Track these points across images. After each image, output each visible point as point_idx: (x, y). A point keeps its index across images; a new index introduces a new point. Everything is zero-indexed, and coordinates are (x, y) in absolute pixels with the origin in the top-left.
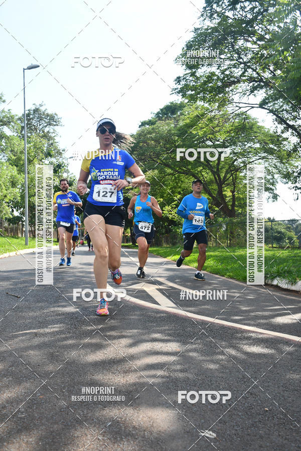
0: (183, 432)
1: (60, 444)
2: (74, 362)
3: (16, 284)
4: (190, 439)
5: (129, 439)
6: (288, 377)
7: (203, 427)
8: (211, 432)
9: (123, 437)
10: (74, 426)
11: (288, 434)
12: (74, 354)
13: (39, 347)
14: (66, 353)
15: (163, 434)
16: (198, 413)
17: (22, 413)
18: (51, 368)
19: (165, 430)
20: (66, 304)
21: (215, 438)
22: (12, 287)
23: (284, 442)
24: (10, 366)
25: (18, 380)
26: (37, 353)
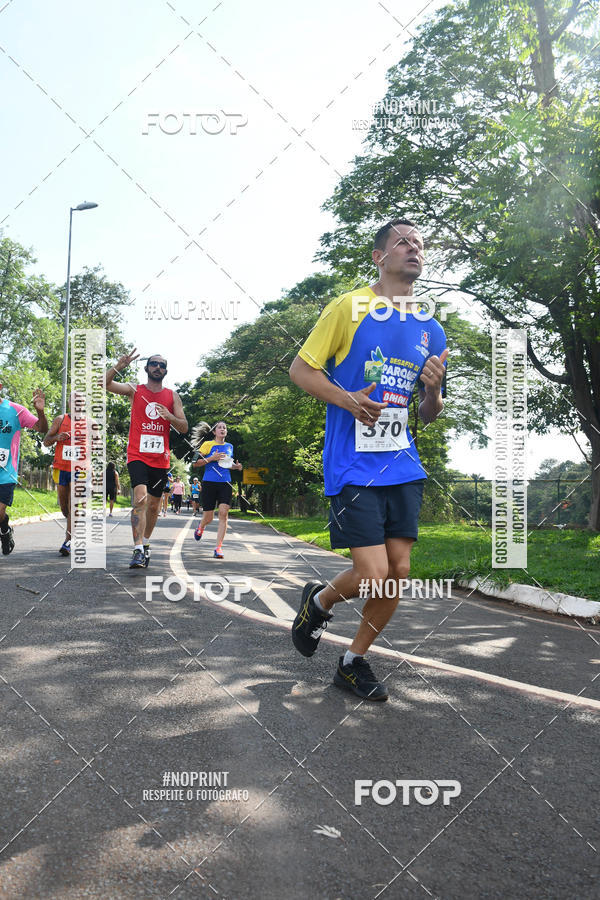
0: (286, 827)
1: (80, 839)
2: (118, 707)
3: (35, 570)
4: (297, 838)
5: (195, 837)
6: (473, 742)
7: (322, 821)
8: (333, 829)
9: (187, 833)
11: (459, 832)
12: (119, 695)
13: (62, 679)
14: (106, 691)
15: (253, 830)
16: (316, 797)
17: (22, 786)
18: (78, 715)
19: (258, 824)
20: (117, 608)
21: (339, 838)
22: (27, 575)
23: (450, 846)
25: (21, 732)
26: (58, 689)
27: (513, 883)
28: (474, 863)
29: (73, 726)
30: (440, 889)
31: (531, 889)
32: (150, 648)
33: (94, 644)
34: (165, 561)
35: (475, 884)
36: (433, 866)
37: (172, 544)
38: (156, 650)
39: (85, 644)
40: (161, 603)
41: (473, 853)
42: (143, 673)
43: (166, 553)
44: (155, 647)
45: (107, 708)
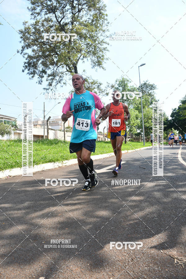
2: (175, 198)
3: (143, 163)
10: (181, 226)
12: (175, 195)
13: (158, 191)
14: (171, 194)
17: (156, 218)
18: (165, 200)
20: (167, 172)
22: (141, 164)
24: (147, 198)
25: (152, 205)
26: (158, 193)
29: (164, 203)
32: (180, 182)
33: (164, 181)
34: (177, 159)
37: (178, 154)
38: (182, 183)
39: (162, 182)
40: (179, 170)
42: (180, 189)
43: (177, 156)
44: (181, 182)
45: (173, 199)
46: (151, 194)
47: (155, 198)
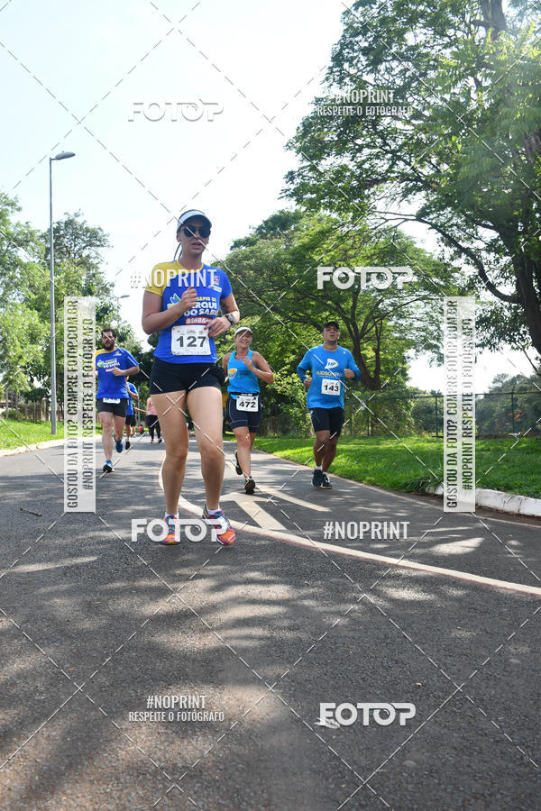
0: (289, 720)
1: (98, 740)
2: (123, 616)
3: (36, 494)
4: (300, 730)
5: (205, 733)
6: (453, 635)
9: (197, 730)
10: (122, 713)
11: (450, 719)
12: (123, 604)
13: (69, 593)
14: (110, 602)
15: (258, 725)
16: (314, 691)
17: (41, 693)
18: (87, 625)
19: (262, 719)
20: (114, 525)
21: (338, 729)
22: (28, 499)
23: (442, 732)
24: (24, 623)
26: (66, 602)
27: (504, 764)
28: (465, 746)
29: (82, 635)
30: (437, 772)
31: (522, 769)
34: (155, 481)
35: (469, 766)
36: (428, 751)
41: (464, 738)
42: (144, 583)
43: (155, 473)
45: (113, 618)
46: (41, 608)
47: (53, 620)
